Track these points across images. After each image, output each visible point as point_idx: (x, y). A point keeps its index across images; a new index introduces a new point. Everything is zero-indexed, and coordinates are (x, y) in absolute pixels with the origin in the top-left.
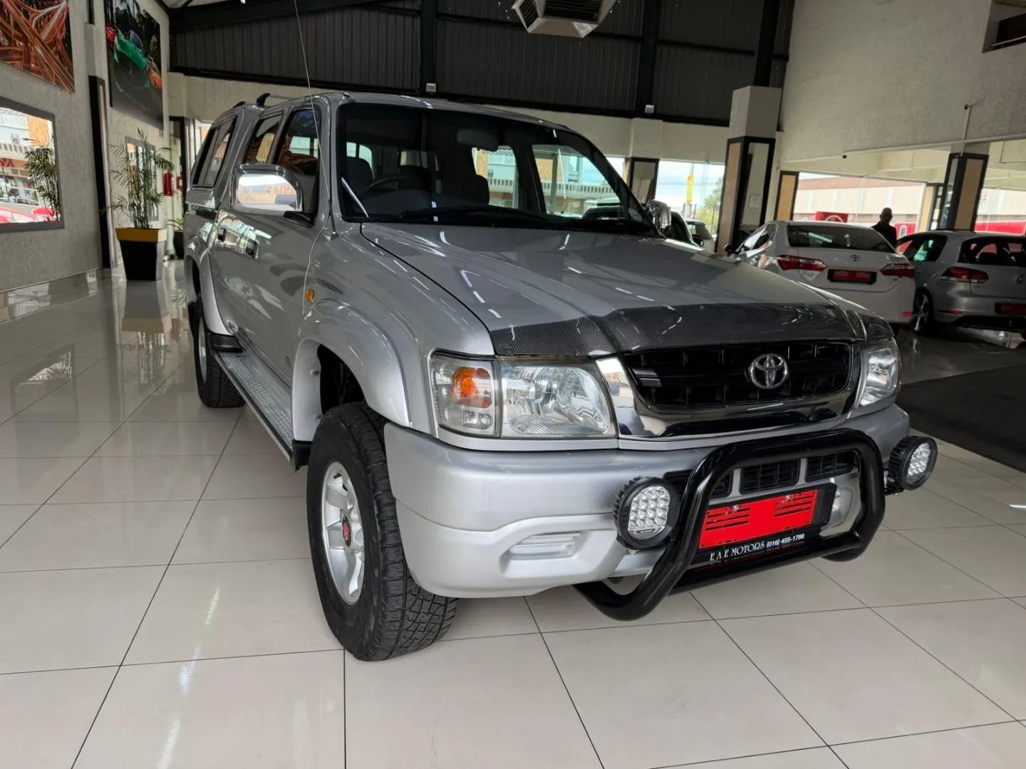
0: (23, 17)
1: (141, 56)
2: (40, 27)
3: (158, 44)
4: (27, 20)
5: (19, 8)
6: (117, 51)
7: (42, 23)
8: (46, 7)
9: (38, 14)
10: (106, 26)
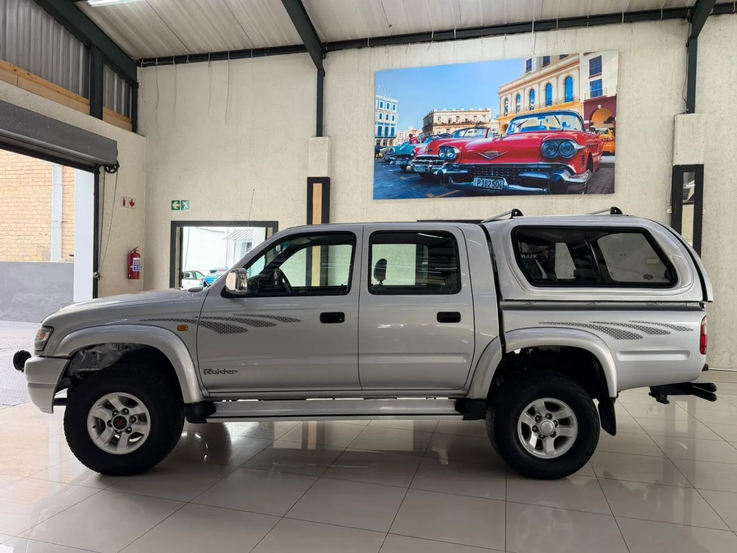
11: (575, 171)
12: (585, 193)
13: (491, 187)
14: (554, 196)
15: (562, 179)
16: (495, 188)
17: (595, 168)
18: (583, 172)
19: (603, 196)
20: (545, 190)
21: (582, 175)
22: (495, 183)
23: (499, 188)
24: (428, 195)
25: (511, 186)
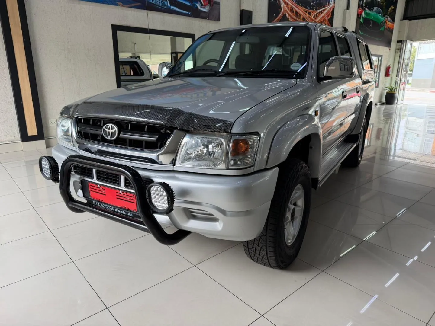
0: (307, 15)
1: (380, 17)
2: (316, 17)
3: (395, 10)
4: (309, 16)
5: (306, 12)
6: (363, 17)
7: (318, 15)
8: (321, 8)
9: (315, 12)
10: (358, 8)
11: (203, 3)
12: (208, 19)
13: (161, 5)
14: (193, 19)
15: (197, 7)
16: (163, 6)
17: (212, 4)
18: (207, 5)
19: (215, 21)
20: (190, 13)
21: (206, 7)
22: (163, 2)
23: (165, 7)
24: (119, 3)
25: (172, 7)
